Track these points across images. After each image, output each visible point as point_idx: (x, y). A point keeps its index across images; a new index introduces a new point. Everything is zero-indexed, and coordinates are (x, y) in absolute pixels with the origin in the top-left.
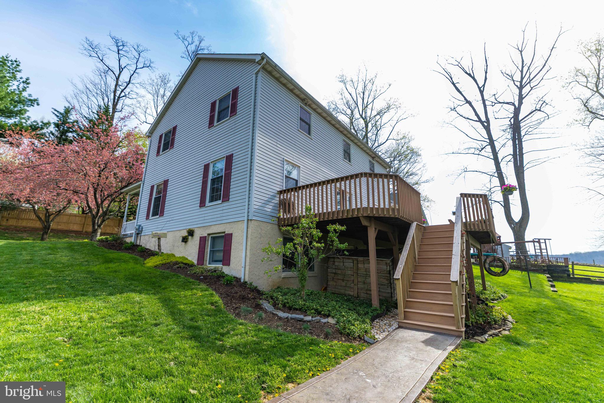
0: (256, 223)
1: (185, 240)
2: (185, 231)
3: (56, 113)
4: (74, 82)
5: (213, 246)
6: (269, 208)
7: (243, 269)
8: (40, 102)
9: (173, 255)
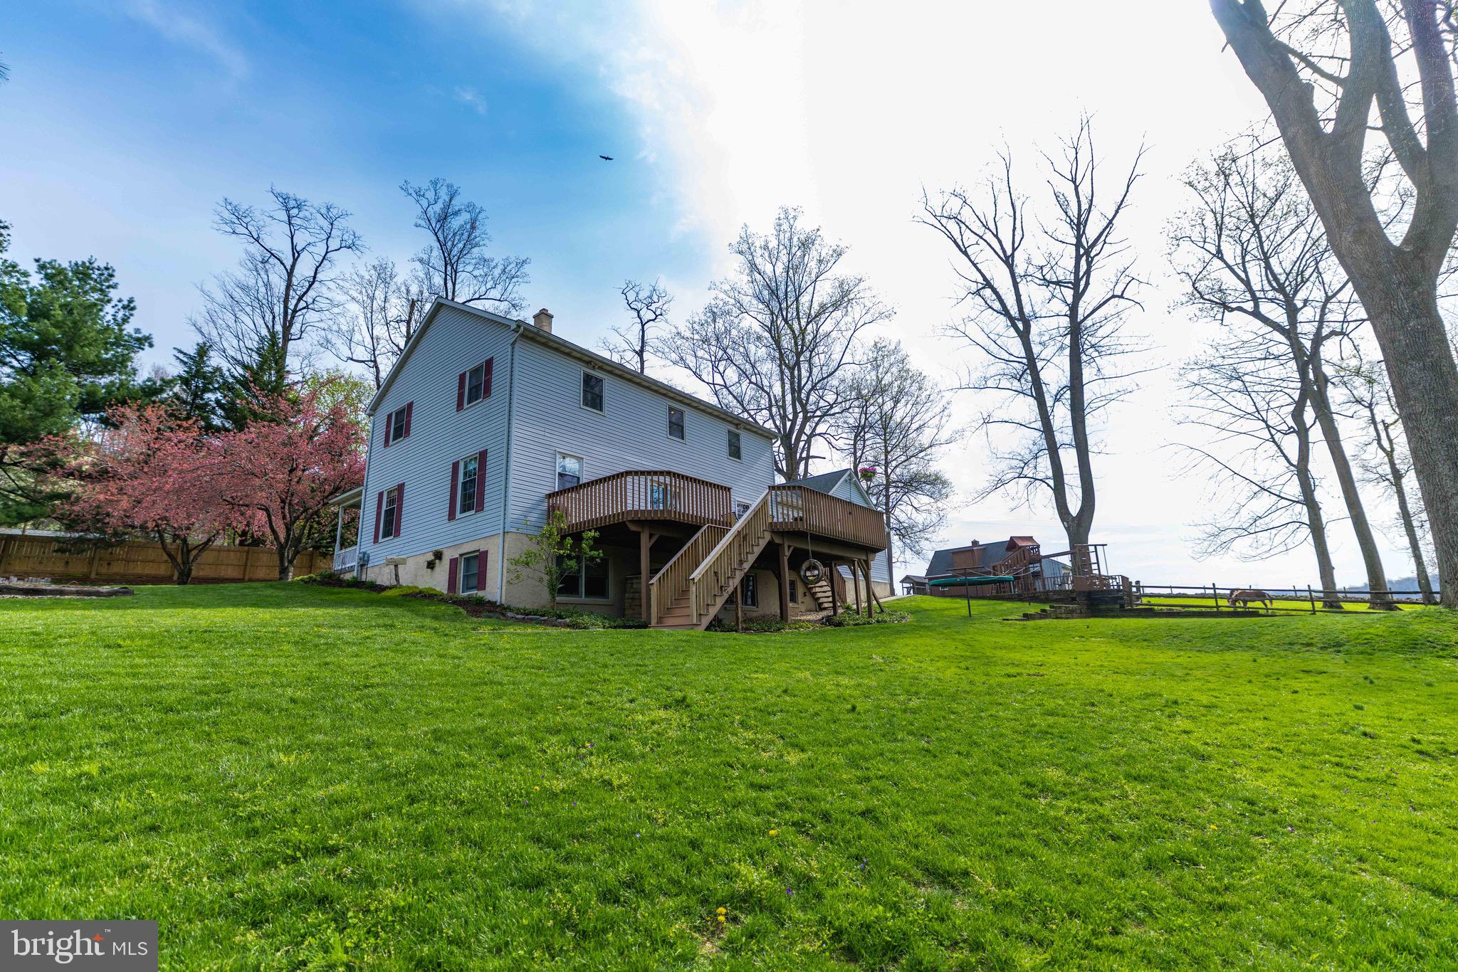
0: (514, 536)
1: (431, 565)
3: (181, 356)
4: (206, 288)
5: (467, 568)
6: (533, 517)
7: (499, 591)
8: (155, 341)
9: (416, 587)
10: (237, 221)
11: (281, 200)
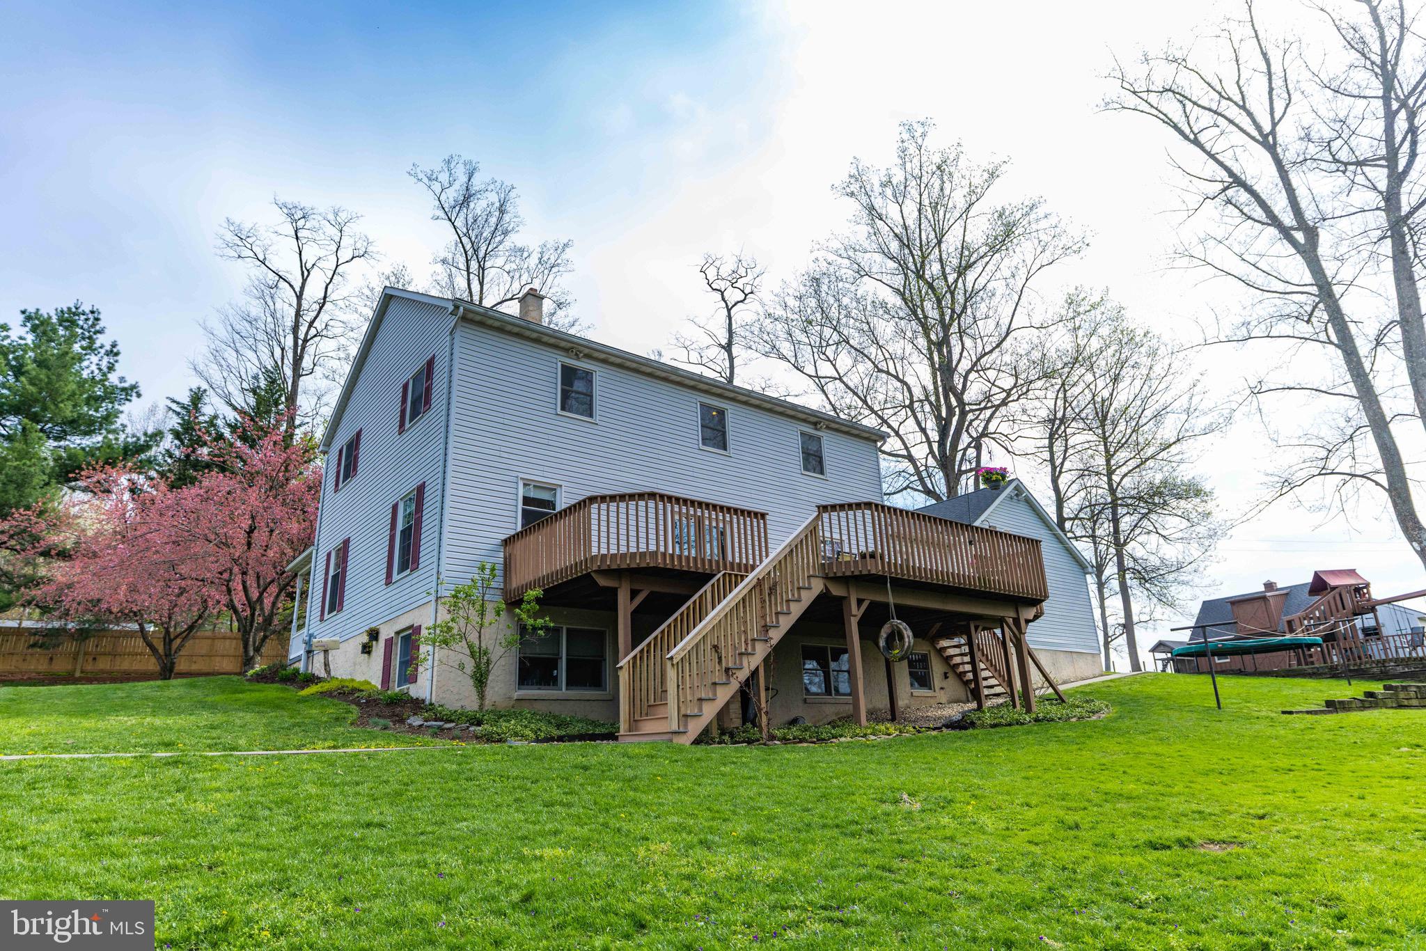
1: (366, 649)
2: (365, 634)
3: (174, 406)
8: (142, 390)
9: (352, 681)
10: (240, 243)
11: (285, 211)
